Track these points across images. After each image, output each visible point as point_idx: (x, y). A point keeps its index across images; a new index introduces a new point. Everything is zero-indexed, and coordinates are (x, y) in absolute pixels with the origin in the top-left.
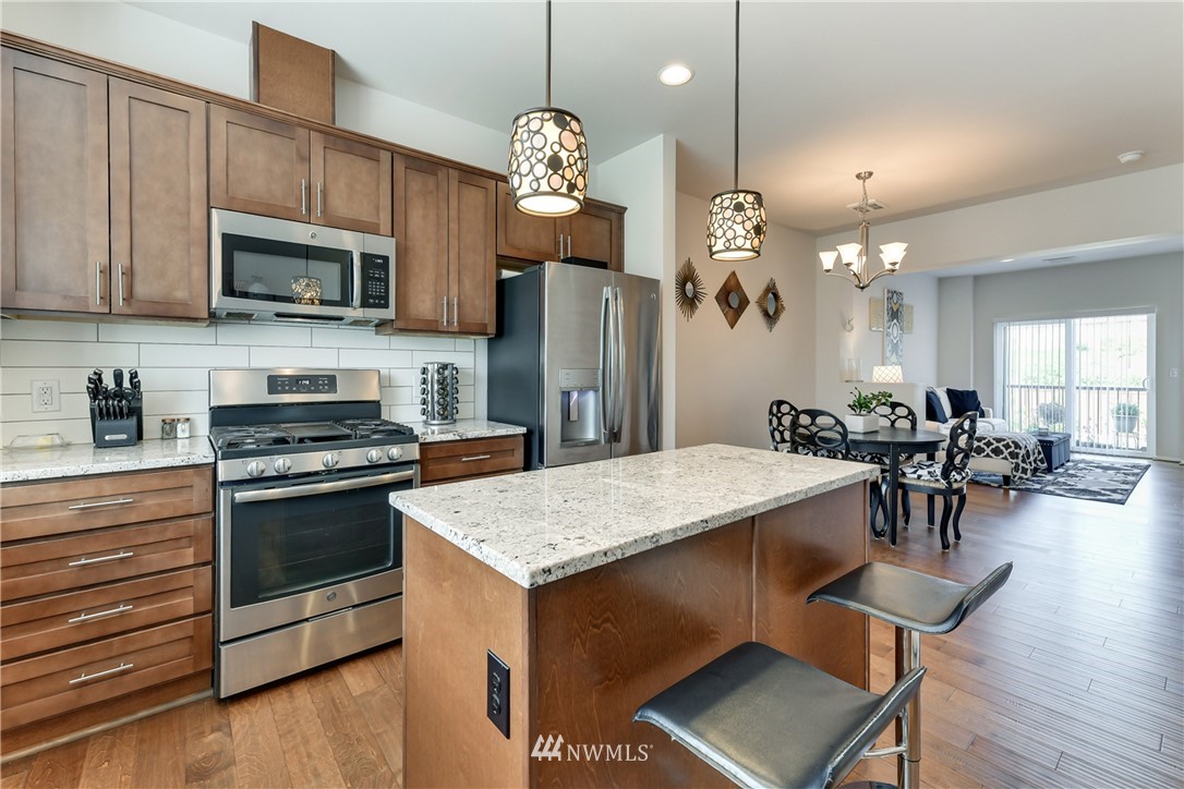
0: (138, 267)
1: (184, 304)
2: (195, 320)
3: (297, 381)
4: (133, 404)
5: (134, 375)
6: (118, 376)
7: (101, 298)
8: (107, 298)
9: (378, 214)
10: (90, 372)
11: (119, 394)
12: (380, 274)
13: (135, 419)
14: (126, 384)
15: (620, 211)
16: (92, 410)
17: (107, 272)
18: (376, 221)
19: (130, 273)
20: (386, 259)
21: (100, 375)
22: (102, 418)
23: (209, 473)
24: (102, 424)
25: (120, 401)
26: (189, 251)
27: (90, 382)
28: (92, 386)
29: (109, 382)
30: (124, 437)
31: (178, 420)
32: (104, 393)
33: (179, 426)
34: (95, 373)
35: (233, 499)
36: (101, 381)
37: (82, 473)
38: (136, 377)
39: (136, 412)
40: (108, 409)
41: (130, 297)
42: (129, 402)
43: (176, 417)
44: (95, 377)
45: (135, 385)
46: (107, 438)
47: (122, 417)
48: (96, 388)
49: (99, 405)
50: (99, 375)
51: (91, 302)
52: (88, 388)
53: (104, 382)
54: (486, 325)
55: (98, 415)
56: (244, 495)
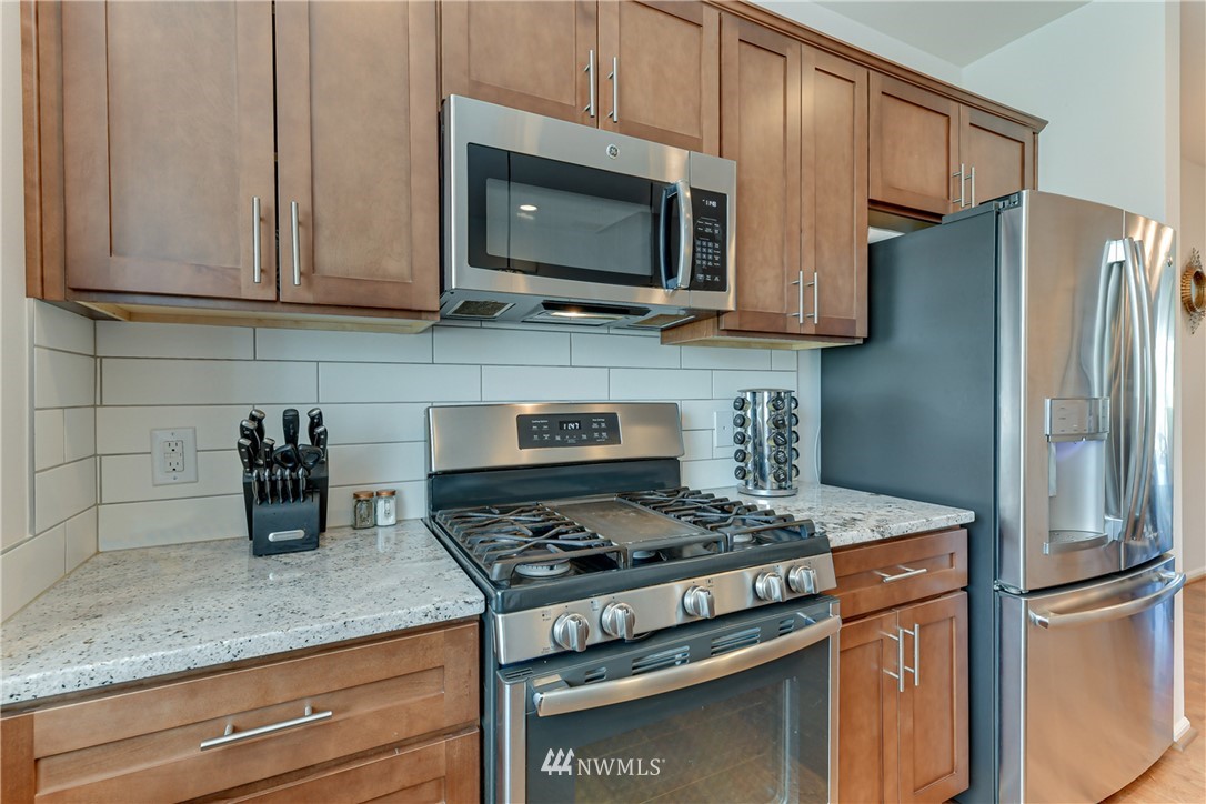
0: (323, 212)
1: (400, 284)
2: (417, 313)
3: (561, 423)
4: (314, 473)
5: (316, 421)
6: (290, 422)
7: (262, 271)
8: (273, 271)
9: (700, 124)
10: (242, 417)
11: (291, 458)
12: (713, 228)
13: (317, 498)
14: (304, 439)
15: (1035, 125)
16: (247, 486)
17: (273, 220)
18: (697, 136)
19: (310, 223)
20: (721, 198)
21: (260, 421)
22: (263, 499)
23: (473, 635)
24: (263, 511)
25: (293, 469)
26: (408, 183)
27: (244, 436)
28: (247, 442)
29: (275, 435)
30: (299, 534)
31: (378, 494)
32: (268, 455)
33: (381, 504)
34: (253, 418)
35: (531, 707)
36: (260, 430)
37: (228, 658)
38: (320, 424)
39: (318, 487)
40: (273, 483)
41: (310, 271)
42: (308, 469)
43: (375, 489)
44: (252, 425)
45: (318, 439)
46: (271, 537)
47: (296, 497)
48: (253, 447)
49: (258, 476)
50: (258, 420)
51: (243, 281)
52: (240, 446)
53: (267, 435)
54: (853, 323)
55: (258, 495)
56: (554, 696)
